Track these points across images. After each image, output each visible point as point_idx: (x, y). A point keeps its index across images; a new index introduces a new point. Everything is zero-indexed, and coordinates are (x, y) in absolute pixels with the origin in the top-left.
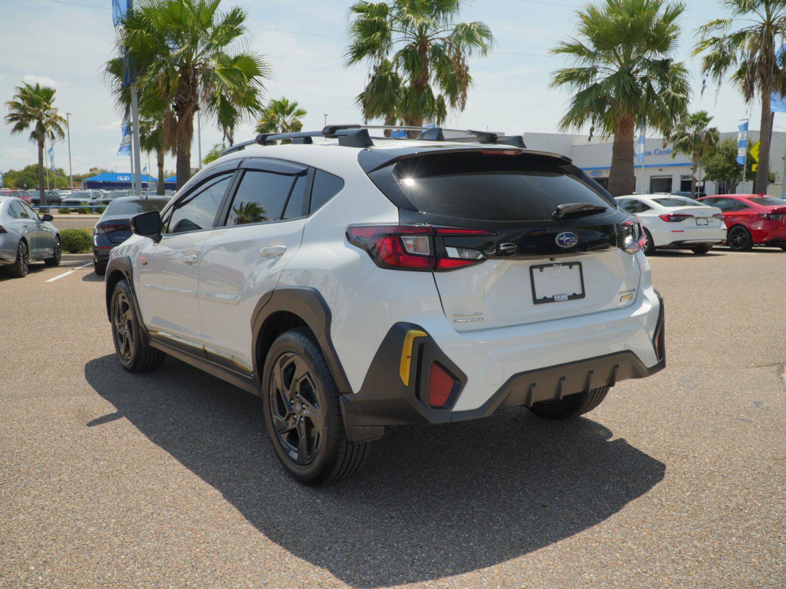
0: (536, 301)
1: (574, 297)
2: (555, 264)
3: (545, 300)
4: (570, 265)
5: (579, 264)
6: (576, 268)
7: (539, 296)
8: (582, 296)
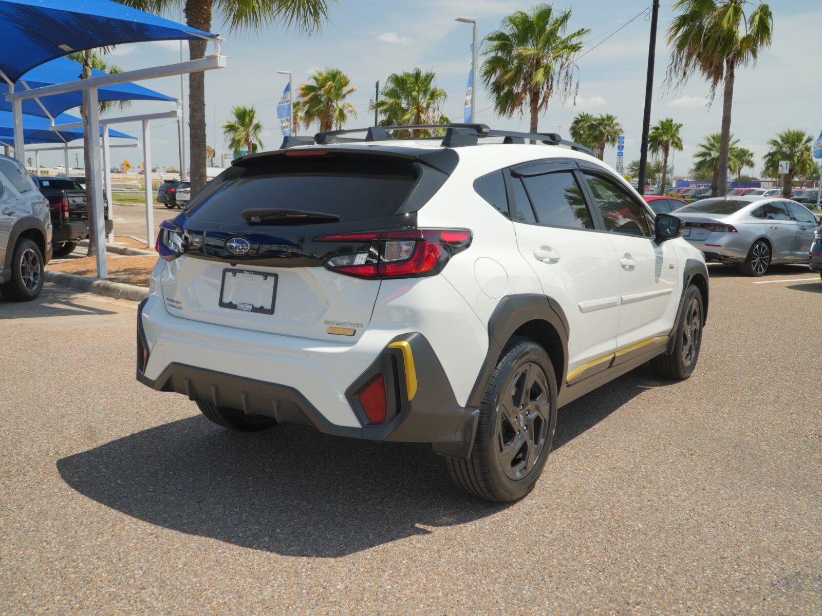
0: (222, 304)
1: (261, 310)
2: (247, 271)
3: (231, 306)
4: (266, 275)
5: (276, 276)
6: (271, 280)
7: (226, 300)
8: (271, 311)
